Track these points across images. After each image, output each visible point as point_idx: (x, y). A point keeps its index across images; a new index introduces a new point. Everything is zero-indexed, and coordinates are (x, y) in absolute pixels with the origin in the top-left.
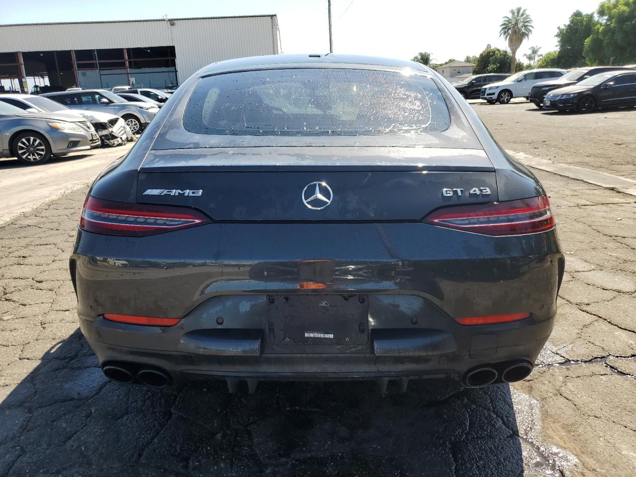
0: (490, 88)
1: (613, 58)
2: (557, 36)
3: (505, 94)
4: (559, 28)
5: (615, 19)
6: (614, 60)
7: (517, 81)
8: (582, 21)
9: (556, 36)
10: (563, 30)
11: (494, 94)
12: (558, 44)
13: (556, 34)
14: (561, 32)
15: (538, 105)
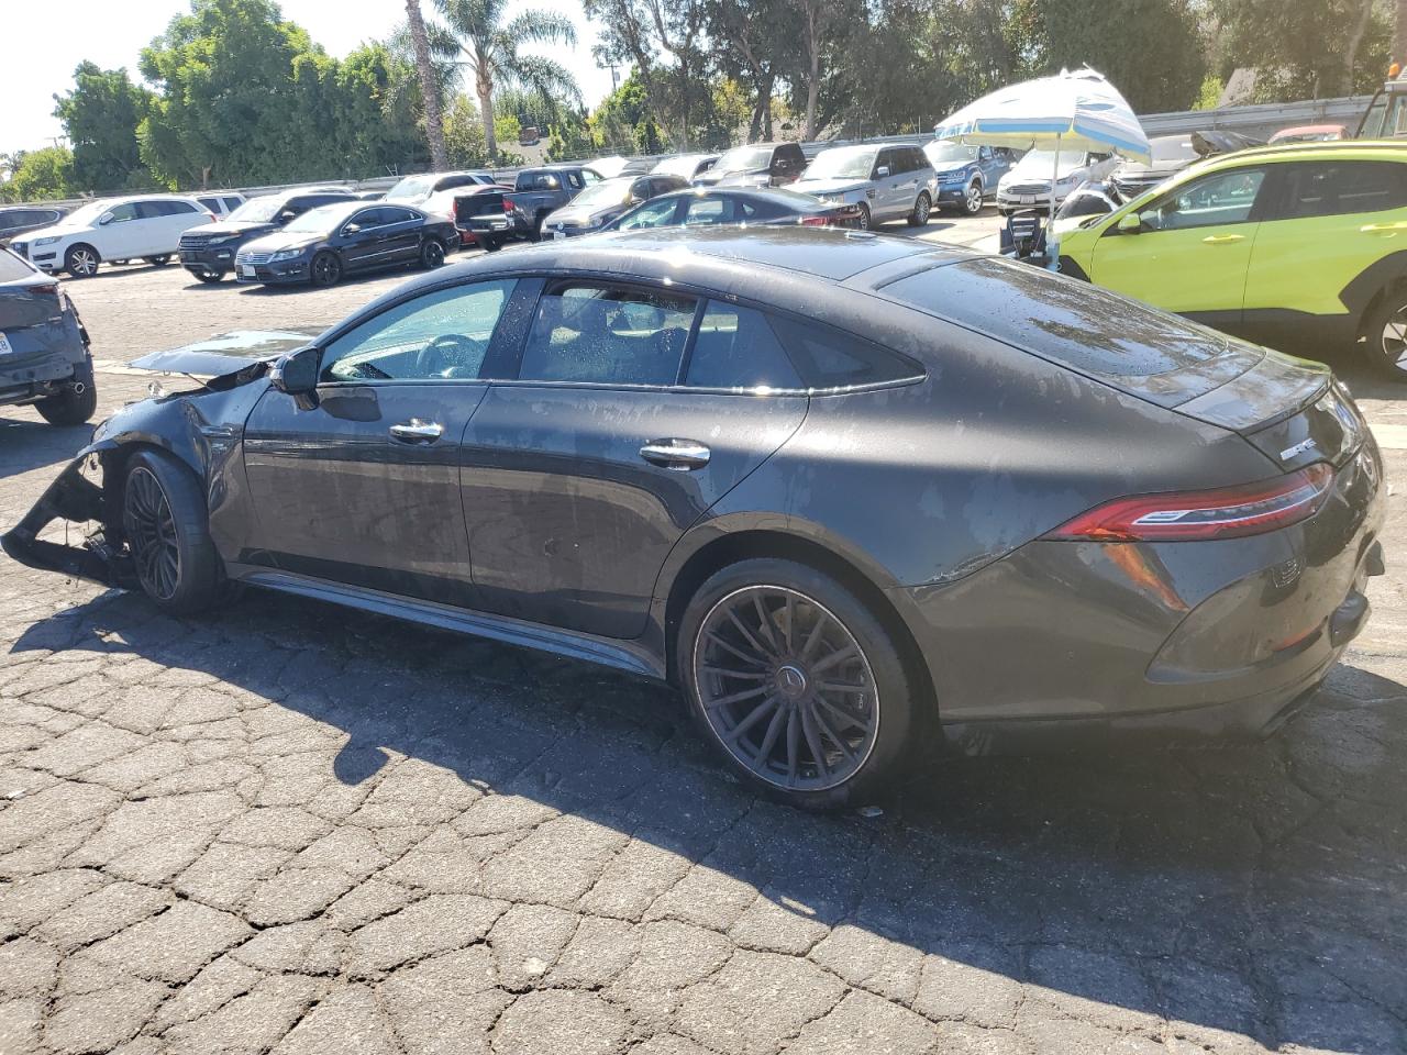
0: (38, 243)
1: (208, 169)
2: (59, 114)
3: (81, 254)
4: (55, 96)
5: (188, 87)
6: (210, 173)
7: (101, 224)
8: (105, 85)
9: (55, 114)
10: (68, 102)
11: (52, 256)
12: (64, 133)
13: (53, 111)
14: (65, 108)
15: (200, 276)
